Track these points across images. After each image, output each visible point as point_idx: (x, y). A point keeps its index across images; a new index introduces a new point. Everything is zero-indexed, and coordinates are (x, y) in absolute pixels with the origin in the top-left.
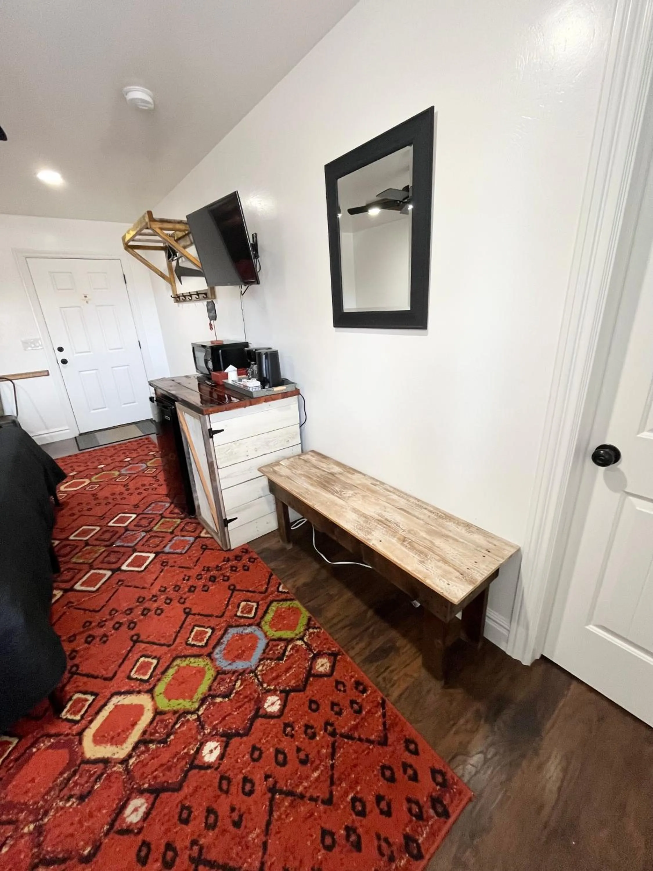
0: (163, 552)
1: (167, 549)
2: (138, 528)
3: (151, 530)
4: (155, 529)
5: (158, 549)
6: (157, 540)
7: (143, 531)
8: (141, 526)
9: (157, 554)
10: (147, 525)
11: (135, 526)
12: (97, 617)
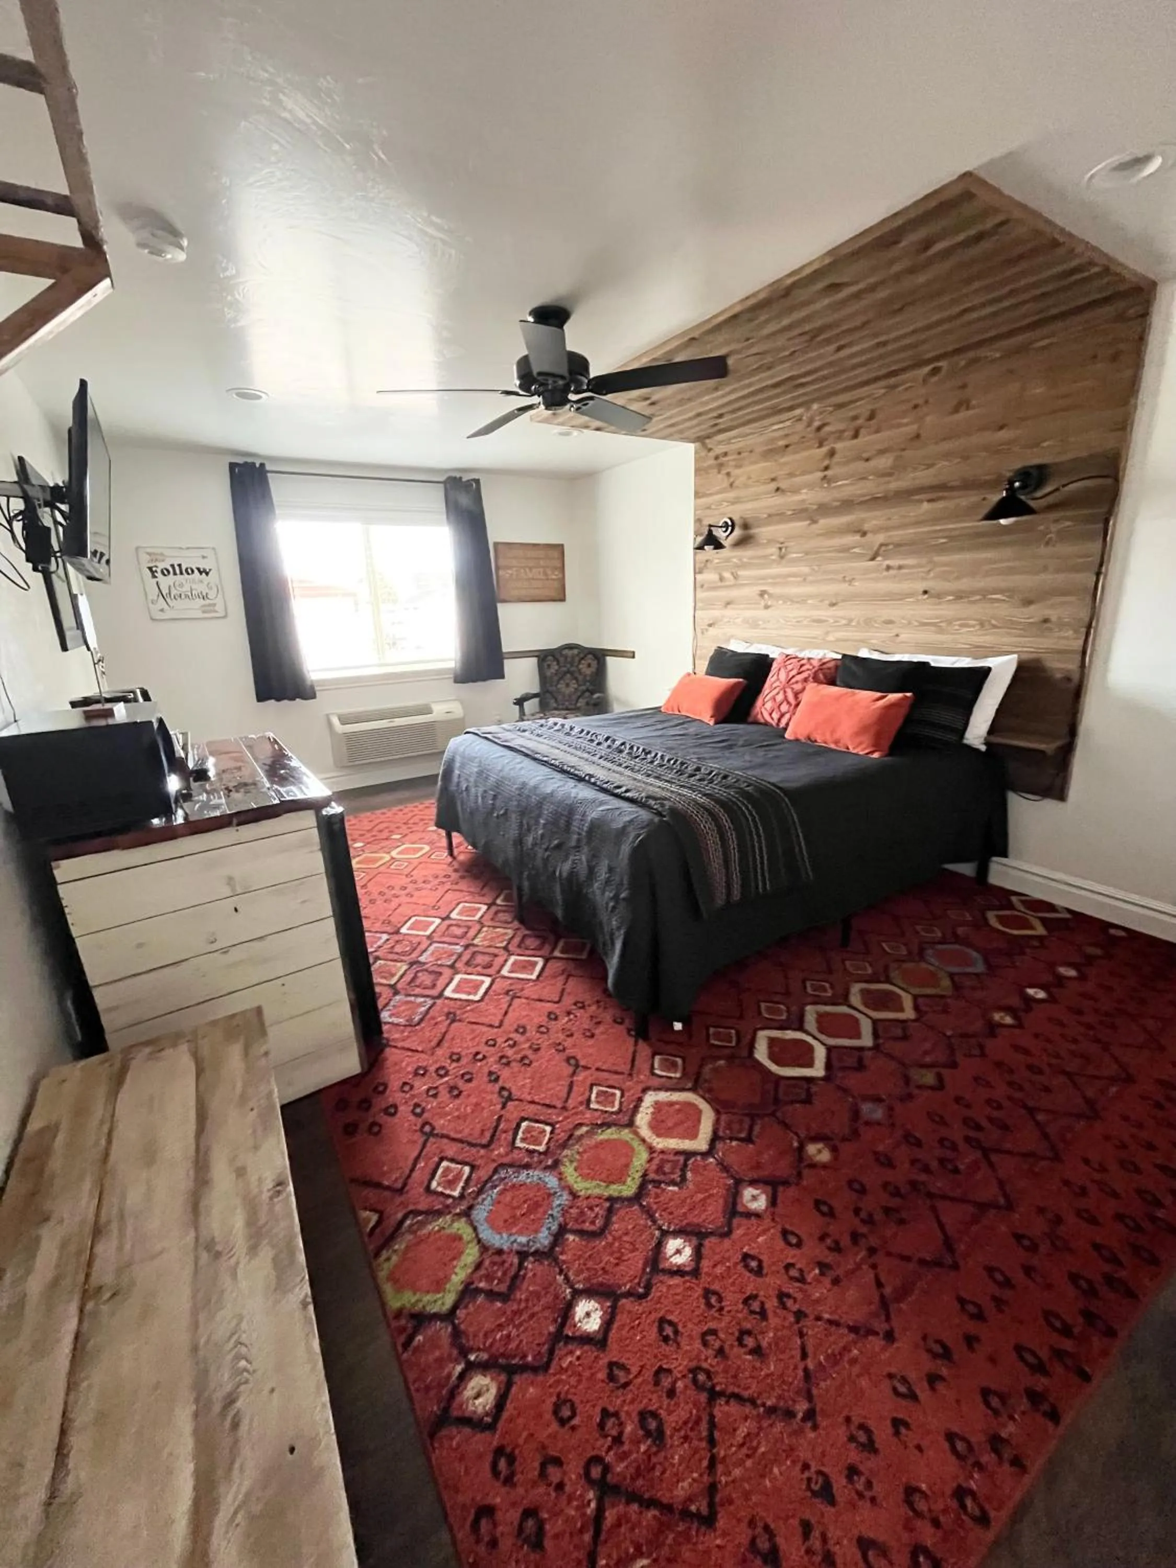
0: (389, 934)
1: (385, 937)
2: (435, 969)
3: (412, 964)
4: (405, 967)
5: (396, 937)
6: (398, 949)
7: (424, 964)
8: (431, 972)
9: (397, 932)
10: (420, 974)
11: (440, 974)
12: (448, 886)
